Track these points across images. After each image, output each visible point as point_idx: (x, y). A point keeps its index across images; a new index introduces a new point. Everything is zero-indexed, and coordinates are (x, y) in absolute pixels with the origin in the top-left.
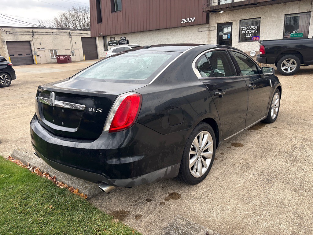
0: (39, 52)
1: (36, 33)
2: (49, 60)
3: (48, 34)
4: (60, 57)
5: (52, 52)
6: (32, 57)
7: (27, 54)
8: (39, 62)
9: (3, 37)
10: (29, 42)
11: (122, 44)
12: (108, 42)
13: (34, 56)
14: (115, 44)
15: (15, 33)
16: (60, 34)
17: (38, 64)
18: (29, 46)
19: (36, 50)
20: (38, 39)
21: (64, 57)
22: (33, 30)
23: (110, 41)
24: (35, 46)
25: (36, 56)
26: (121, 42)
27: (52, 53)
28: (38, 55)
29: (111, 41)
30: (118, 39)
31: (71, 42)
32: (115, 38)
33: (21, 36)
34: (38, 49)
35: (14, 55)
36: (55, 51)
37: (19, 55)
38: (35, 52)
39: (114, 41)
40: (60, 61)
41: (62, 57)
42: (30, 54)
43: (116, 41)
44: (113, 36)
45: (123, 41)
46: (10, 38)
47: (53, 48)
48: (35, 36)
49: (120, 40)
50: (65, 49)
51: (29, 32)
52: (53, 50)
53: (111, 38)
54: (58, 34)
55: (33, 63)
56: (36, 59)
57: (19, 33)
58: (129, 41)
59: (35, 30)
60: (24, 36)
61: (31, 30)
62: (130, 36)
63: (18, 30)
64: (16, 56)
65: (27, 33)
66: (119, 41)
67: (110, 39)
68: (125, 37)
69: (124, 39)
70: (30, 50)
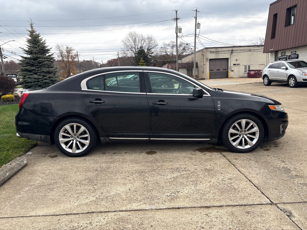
0: (234, 68)
1: (235, 51)
2: (242, 75)
3: (246, 51)
4: (251, 72)
5: (246, 67)
6: (228, 72)
7: (224, 70)
8: (232, 76)
9: (208, 56)
10: (228, 59)
11: (292, 58)
12: (279, 57)
13: (229, 71)
14: (285, 59)
15: (217, 52)
16: (257, 50)
17: (230, 78)
18: (227, 63)
19: (232, 65)
20: (236, 57)
21: (255, 72)
22: (233, 49)
23: (280, 56)
24: (231, 62)
25: (231, 71)
26: (290, 57)
27: (246, 69)
28: (232, 70)
29: (282, 56)
30: (288, 54)
31: (268, 57)
32: (286, 52)
33: (221, 54)
34: (234, 65)
35: (219, 70)
36: (249, 66)
37: (217, 70)
38: (230, 68)
39: (285, 55)
40: (250, 76)
41: (253, 72)
42: (226, 70)
43: (286, 56)
44: (284, 50)
45: (293, 56)
46: (213, 56)
47: (247, 64)
48: (234, 54)
49: (290, 54)
50: (260, 65)
51: (229, 51)
52: (247, 66)
53: (282, 52)
54: (255, 51)
55: (227, 77)
56: (231, 74)
57: (220, 52)
58: (299, 55)
59: (234, 49)
60: (224, 54)
61: (230, 49)
62: (300, 49)
63: (220, 49)
64: (215, 71)
65: (227, 52)
66: (289, 56)
67: (281, 54)
68: (295, 52)
69: (294, 54)
70: (227, 66)
